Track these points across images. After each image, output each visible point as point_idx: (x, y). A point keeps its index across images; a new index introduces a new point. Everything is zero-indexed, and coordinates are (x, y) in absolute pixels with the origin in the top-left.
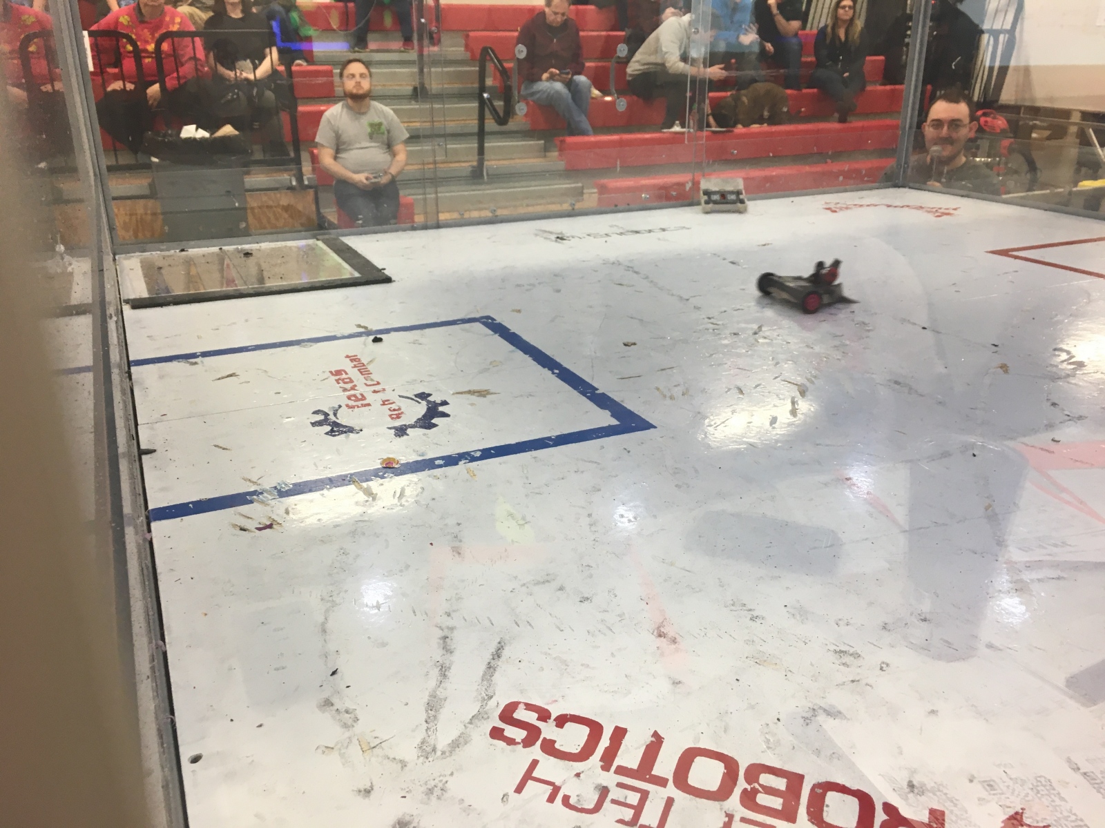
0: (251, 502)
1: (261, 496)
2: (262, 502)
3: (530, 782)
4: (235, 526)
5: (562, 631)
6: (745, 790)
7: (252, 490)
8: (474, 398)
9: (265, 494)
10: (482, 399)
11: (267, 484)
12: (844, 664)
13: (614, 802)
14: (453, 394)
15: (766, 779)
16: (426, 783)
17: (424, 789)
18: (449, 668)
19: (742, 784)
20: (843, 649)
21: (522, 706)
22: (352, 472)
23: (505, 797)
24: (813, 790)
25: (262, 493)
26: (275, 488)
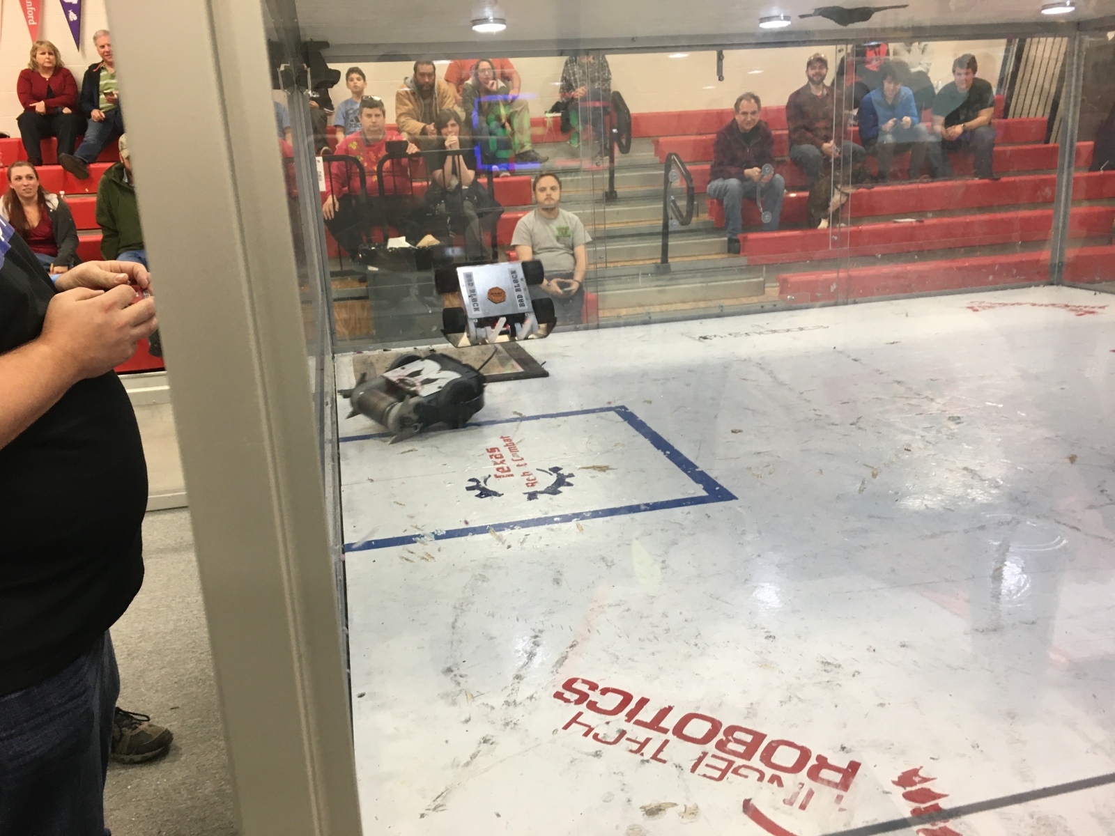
0: (415, 542)
1: (422, 538)
2: (423, 543)
3: (574, 724)
4: (402, 558)
5: (620, 637)
6: (721, 740)
7: (417, 534)
8: (596, 473)
9: (425, 537)
10: (602, 473)
11: (428, 531)
12: (825, 670)
13: (628, 739)
14: (580, 469)
15: (738, 735)
16: (505, 719)
17: (503, 722)
18: (535, 655)
19: (720, 736)
20: (829, 661)
21: (580, 681)
22: (491, 524)
23: (555, 731)
24: (770, 744)
25: (423, 536)
26: (433, 533)
